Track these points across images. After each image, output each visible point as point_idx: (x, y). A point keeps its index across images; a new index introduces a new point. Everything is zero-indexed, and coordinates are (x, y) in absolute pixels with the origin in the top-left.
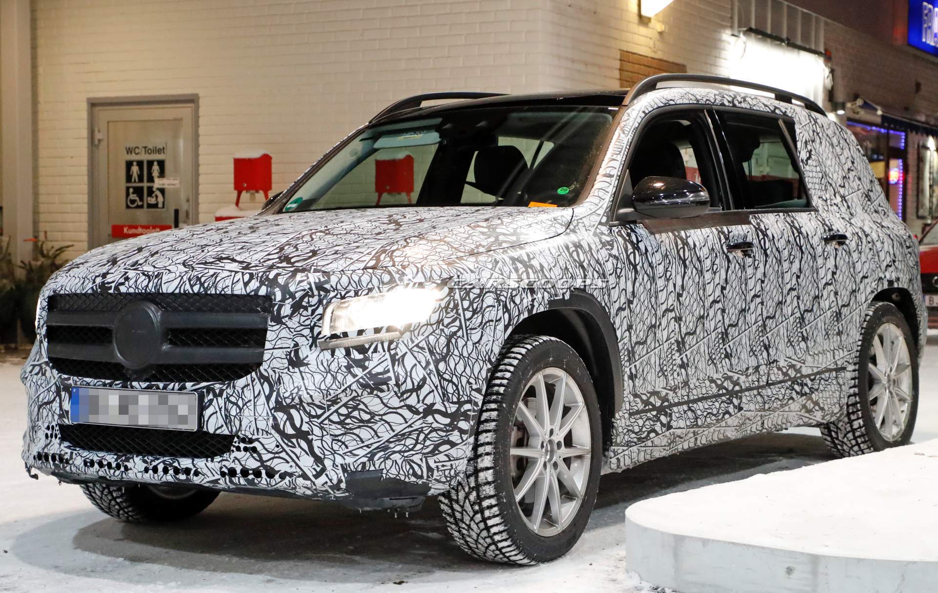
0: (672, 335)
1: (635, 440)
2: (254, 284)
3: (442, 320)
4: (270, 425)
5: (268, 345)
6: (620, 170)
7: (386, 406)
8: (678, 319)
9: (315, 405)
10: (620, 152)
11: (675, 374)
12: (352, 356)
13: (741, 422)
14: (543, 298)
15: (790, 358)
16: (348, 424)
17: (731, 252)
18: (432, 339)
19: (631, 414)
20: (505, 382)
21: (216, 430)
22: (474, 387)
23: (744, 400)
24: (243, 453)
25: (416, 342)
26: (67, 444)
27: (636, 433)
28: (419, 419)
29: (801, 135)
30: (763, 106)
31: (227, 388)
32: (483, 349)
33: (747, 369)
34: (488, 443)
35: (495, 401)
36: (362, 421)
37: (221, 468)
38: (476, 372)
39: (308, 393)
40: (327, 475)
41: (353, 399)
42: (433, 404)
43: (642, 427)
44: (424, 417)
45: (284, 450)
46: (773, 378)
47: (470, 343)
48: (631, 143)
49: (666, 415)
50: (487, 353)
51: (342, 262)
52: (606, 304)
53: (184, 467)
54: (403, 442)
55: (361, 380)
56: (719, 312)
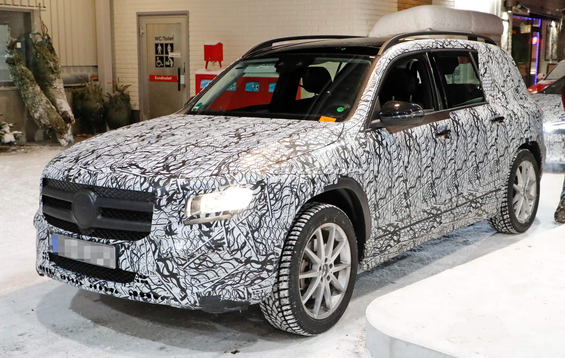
0: (402, 190)
1: (378, 252)
2: (146, 185)
3: (257, 206)
4: (155, 269)
5: (153, 222)
6: (373, 97)
7: (222, 258)
8: (405, 181)
9: (180, 258)
10: (374, 86)
11: (403, 212)
12: (203, 229)
13: (441, 230)
14: (321, 186)
15: (470, 190)
16: (200, 269)
17: (438, 137)
18: (250, 218)
19: (376, 239)
20: (296, 238)
21: (126, 269)
22: (276, 245)
23: (443, 218)
24: (140, 284)
25: (241, 220)
26: (53, 263)
27: (379, 248)
28: (242, 266)
29: (481, 59)
30: (460, 45)
31: (132, 245)
32: (282, 222)
33: (445, 201)
34: (285, 275)
35: (290, 250)
36: (208, 267)
37: (129, 291)
38: (277, 236)
39: (176, 252)
40: (188, 299)
41: (203, 255)
42: (250, 257)
43: (383, 244)
44: (245, 265)
45: (163, 284)
46: (460, 202)
47: (274, 219)
48: (381, 79)
49: (397, 235)
50: (284, 224)
51: (198, 171)
52: (361, 182)
53: (110, 287)
54: (233, 279)
55: (207, 244)
56: (430, 172)
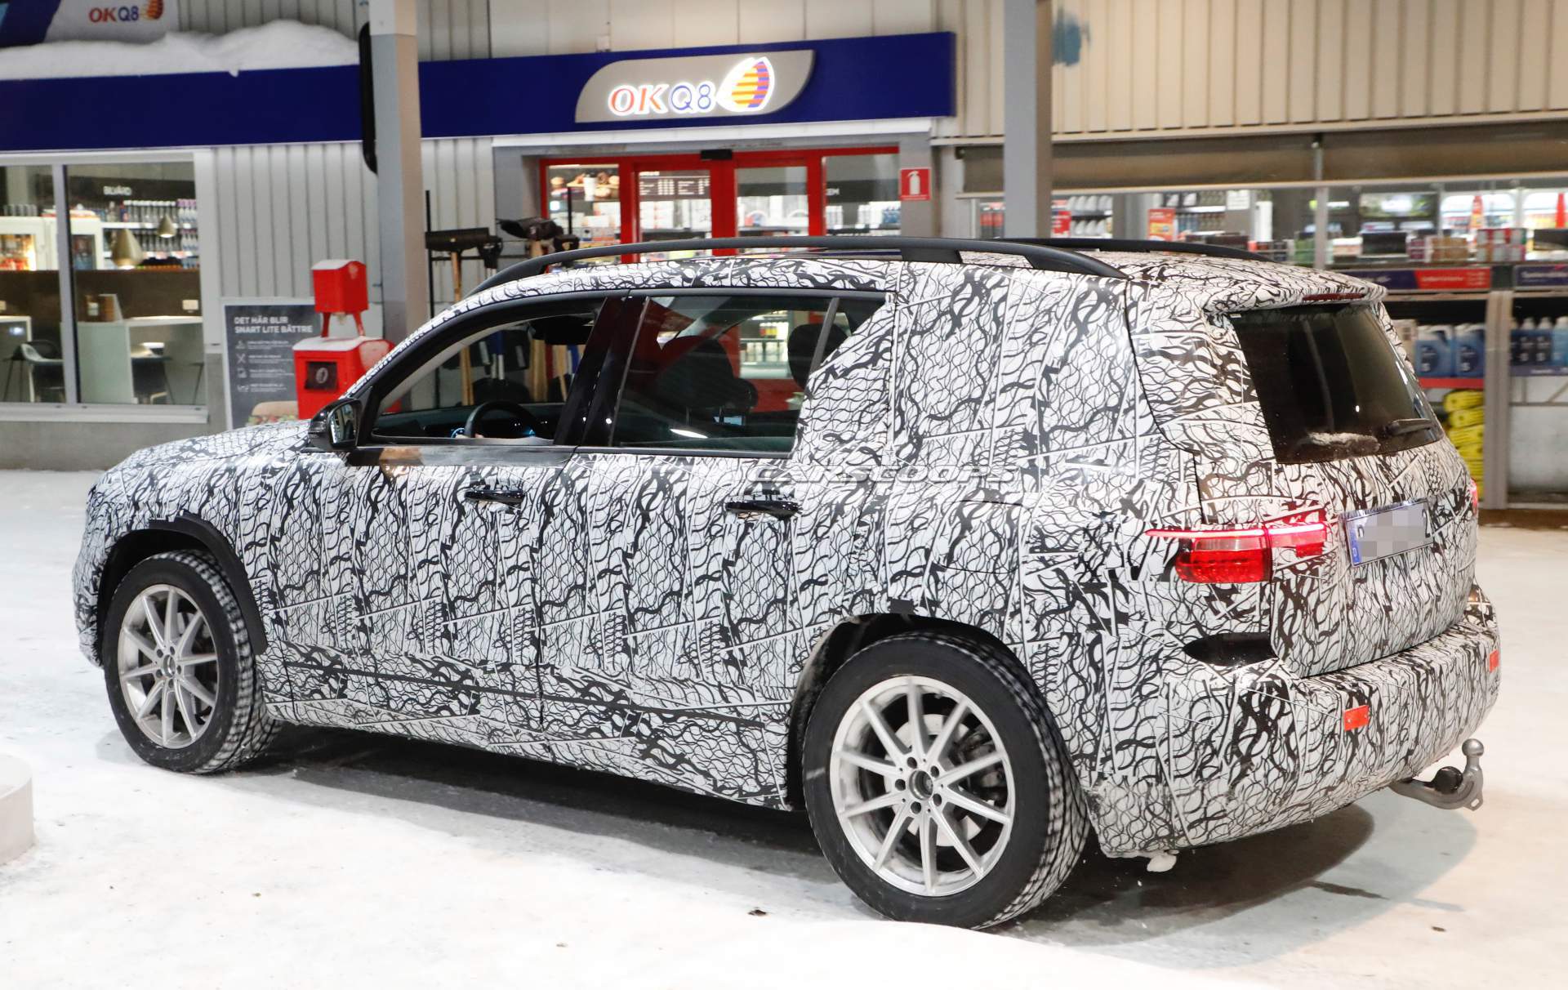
0: (348, 588)
8: (359, 572)
11: (349, 636)
14: (144, 516)
15: (587, 670)
17: (474, 502)
19: (285, 664)
23: (483, 701)
27: (298, 687)
33: (484, 662)
46: (547, 688)
49: (338, 679)
52: (229, 535)
56: (437, 576)
